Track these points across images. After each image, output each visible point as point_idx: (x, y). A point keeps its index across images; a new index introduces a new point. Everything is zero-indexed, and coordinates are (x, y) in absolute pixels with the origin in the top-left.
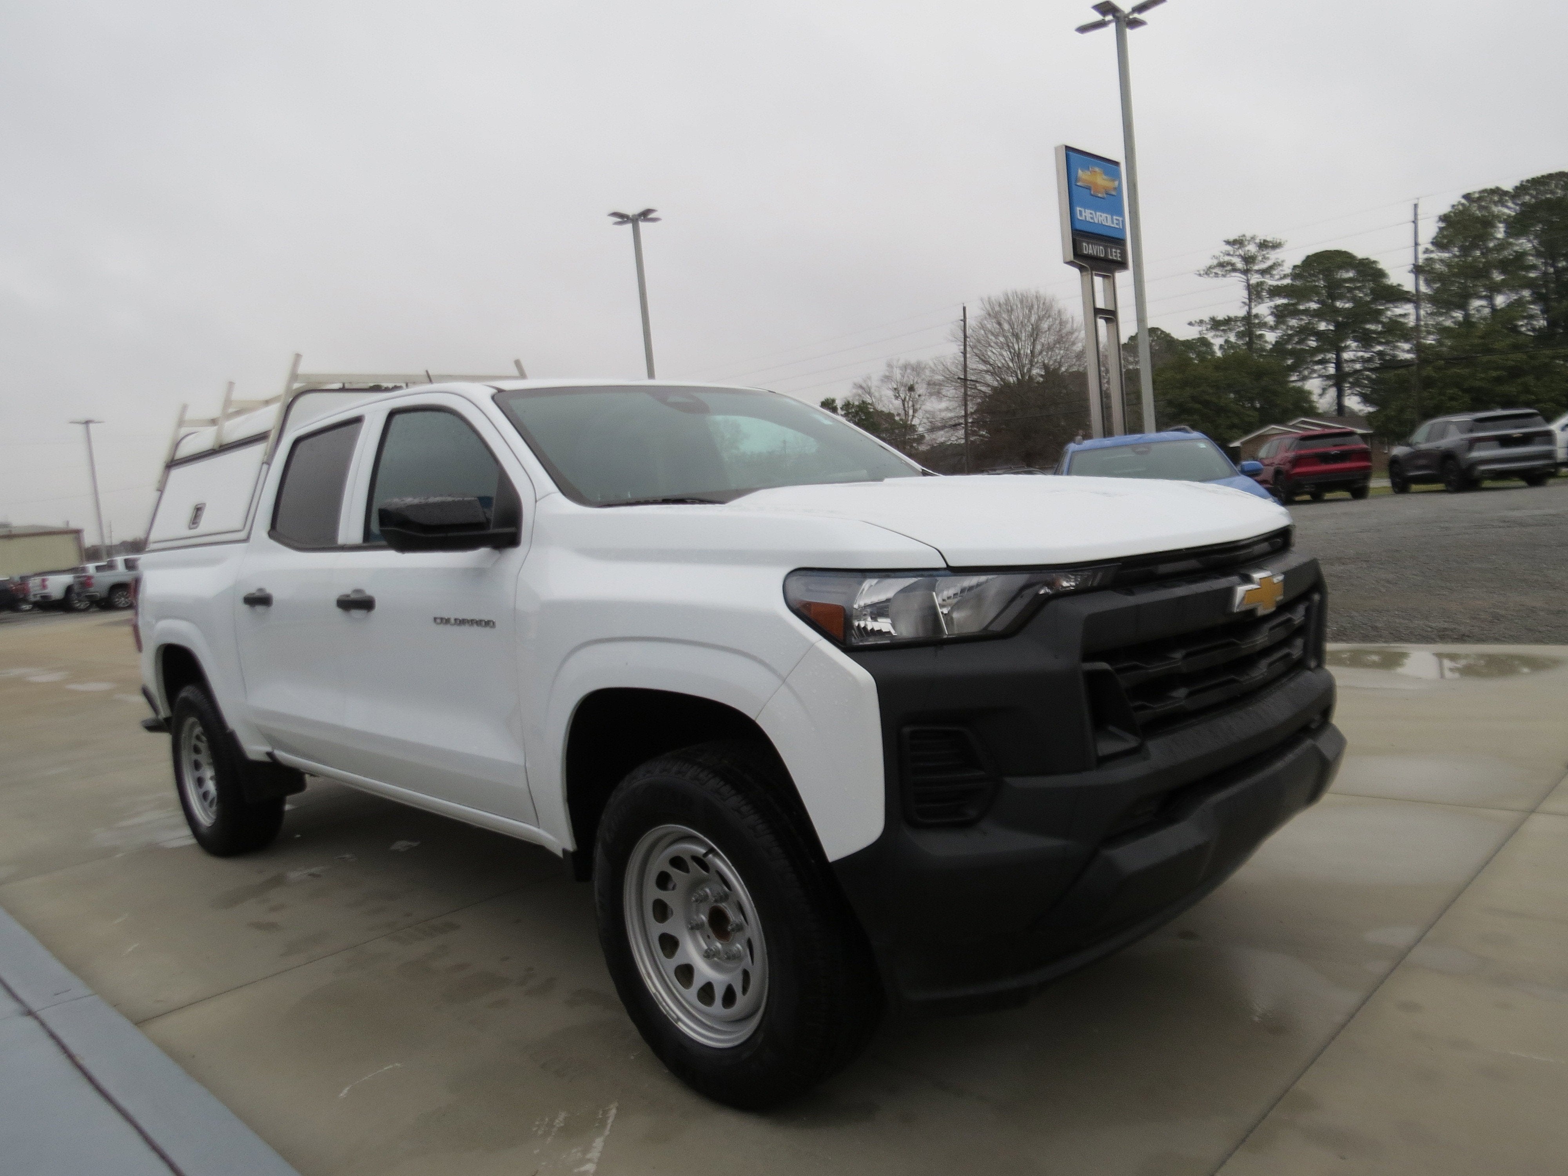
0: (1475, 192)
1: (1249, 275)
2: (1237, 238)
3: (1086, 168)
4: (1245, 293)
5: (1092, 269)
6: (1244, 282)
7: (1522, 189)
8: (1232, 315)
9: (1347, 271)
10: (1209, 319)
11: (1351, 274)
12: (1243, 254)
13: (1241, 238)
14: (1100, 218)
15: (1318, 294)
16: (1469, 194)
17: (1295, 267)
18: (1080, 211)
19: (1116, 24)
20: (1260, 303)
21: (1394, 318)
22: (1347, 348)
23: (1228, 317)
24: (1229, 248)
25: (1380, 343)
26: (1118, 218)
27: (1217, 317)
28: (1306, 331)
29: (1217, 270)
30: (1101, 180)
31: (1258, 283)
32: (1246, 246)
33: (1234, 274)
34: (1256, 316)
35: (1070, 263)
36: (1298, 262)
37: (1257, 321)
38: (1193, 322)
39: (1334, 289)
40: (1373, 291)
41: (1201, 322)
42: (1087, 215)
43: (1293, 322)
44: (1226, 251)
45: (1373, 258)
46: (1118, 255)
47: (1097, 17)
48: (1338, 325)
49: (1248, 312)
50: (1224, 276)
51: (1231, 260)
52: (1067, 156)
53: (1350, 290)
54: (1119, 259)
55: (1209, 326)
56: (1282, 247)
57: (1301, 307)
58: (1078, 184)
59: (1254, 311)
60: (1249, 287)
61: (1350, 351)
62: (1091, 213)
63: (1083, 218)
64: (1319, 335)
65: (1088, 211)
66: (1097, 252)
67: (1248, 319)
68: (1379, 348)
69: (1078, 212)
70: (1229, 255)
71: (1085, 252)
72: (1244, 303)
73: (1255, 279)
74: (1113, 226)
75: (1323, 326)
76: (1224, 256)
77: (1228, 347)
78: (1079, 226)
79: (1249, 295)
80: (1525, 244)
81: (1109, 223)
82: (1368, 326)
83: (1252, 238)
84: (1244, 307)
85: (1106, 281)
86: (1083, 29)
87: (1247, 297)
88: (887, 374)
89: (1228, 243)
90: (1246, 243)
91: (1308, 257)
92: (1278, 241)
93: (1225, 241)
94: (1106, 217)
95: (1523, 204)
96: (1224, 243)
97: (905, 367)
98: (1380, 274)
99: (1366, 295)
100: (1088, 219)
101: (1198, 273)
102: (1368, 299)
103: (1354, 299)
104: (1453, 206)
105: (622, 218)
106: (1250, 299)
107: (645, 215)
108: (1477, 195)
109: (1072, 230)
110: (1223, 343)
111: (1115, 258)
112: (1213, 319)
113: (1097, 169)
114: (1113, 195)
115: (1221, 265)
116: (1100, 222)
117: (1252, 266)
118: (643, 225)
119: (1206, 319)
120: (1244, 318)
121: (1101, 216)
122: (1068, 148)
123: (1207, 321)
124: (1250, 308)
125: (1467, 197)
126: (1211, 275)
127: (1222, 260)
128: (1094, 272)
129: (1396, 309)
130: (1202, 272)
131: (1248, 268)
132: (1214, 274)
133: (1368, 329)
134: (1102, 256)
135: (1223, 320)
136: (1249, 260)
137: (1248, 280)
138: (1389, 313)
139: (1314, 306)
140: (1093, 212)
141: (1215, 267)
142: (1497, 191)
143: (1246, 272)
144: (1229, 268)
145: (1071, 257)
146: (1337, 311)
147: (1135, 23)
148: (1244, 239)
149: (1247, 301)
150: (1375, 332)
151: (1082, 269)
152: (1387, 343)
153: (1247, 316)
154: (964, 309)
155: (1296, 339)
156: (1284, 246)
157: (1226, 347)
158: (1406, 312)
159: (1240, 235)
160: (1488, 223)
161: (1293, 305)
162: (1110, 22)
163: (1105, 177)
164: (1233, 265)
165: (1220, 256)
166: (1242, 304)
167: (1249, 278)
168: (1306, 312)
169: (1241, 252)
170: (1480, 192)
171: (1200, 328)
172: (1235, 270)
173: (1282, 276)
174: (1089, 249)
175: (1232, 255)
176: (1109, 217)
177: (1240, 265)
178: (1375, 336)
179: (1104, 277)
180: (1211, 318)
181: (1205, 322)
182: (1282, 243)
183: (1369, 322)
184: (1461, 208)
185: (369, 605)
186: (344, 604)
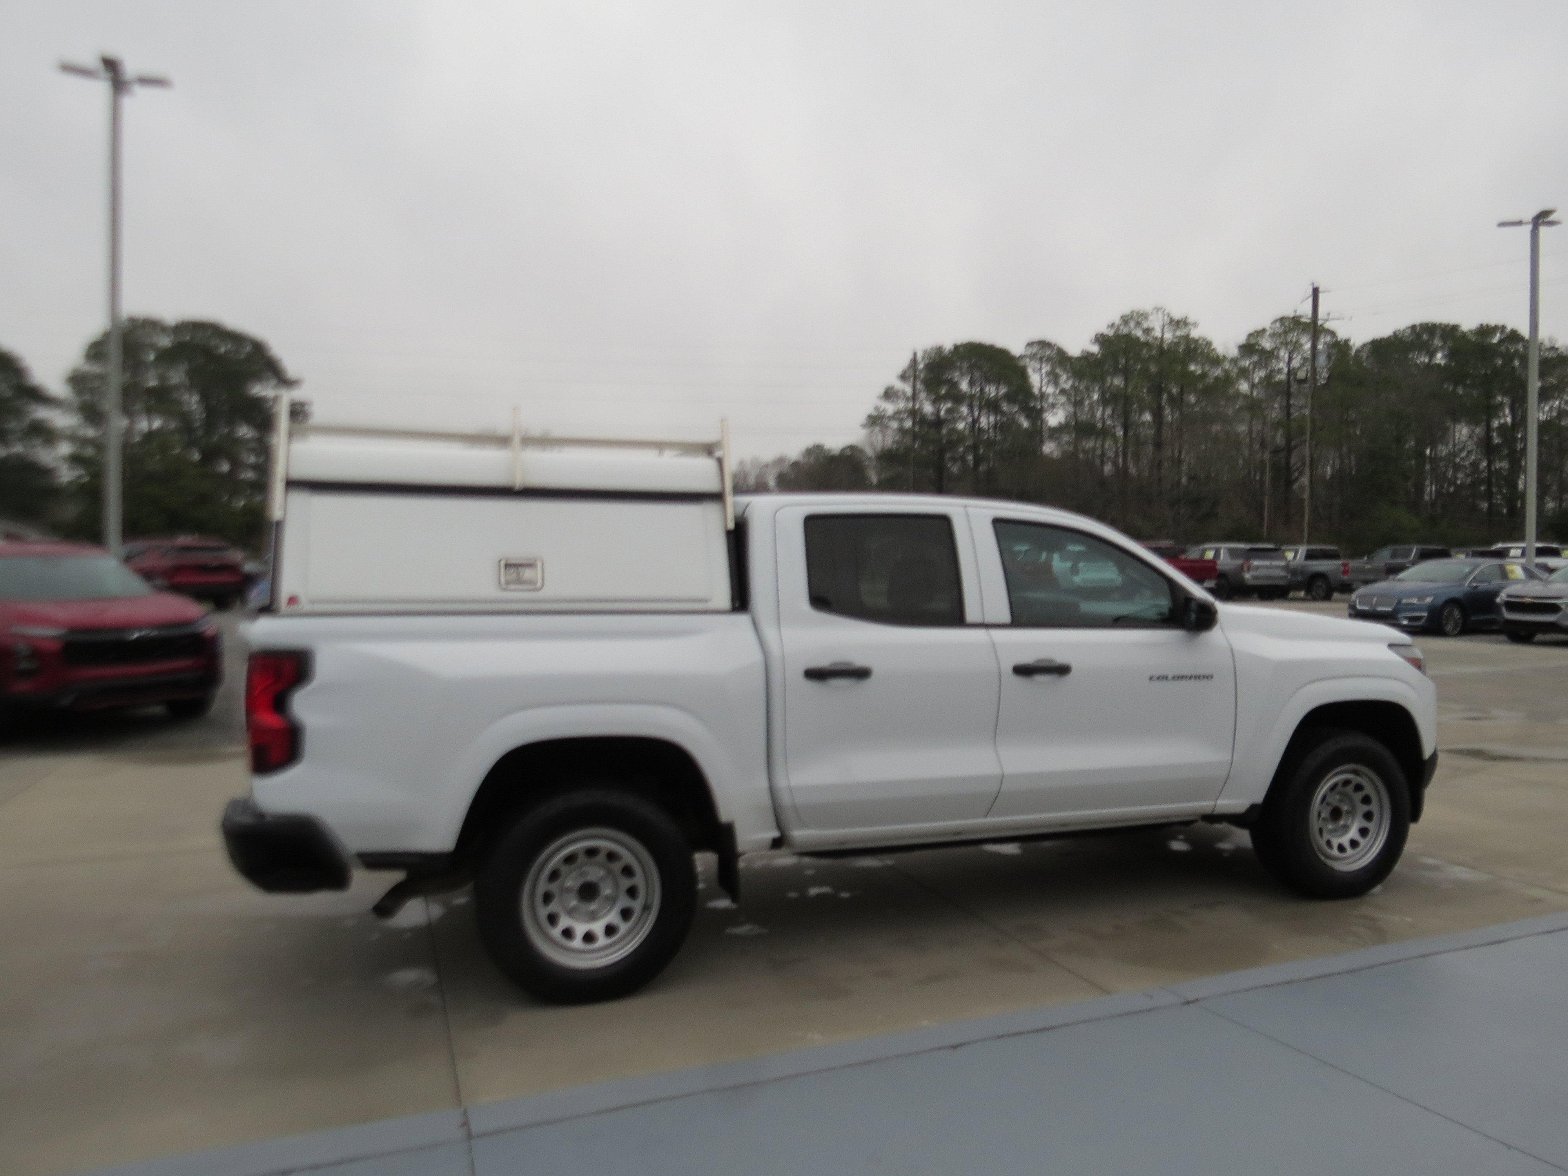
185: (1062, 670)
186: (1023, 671)
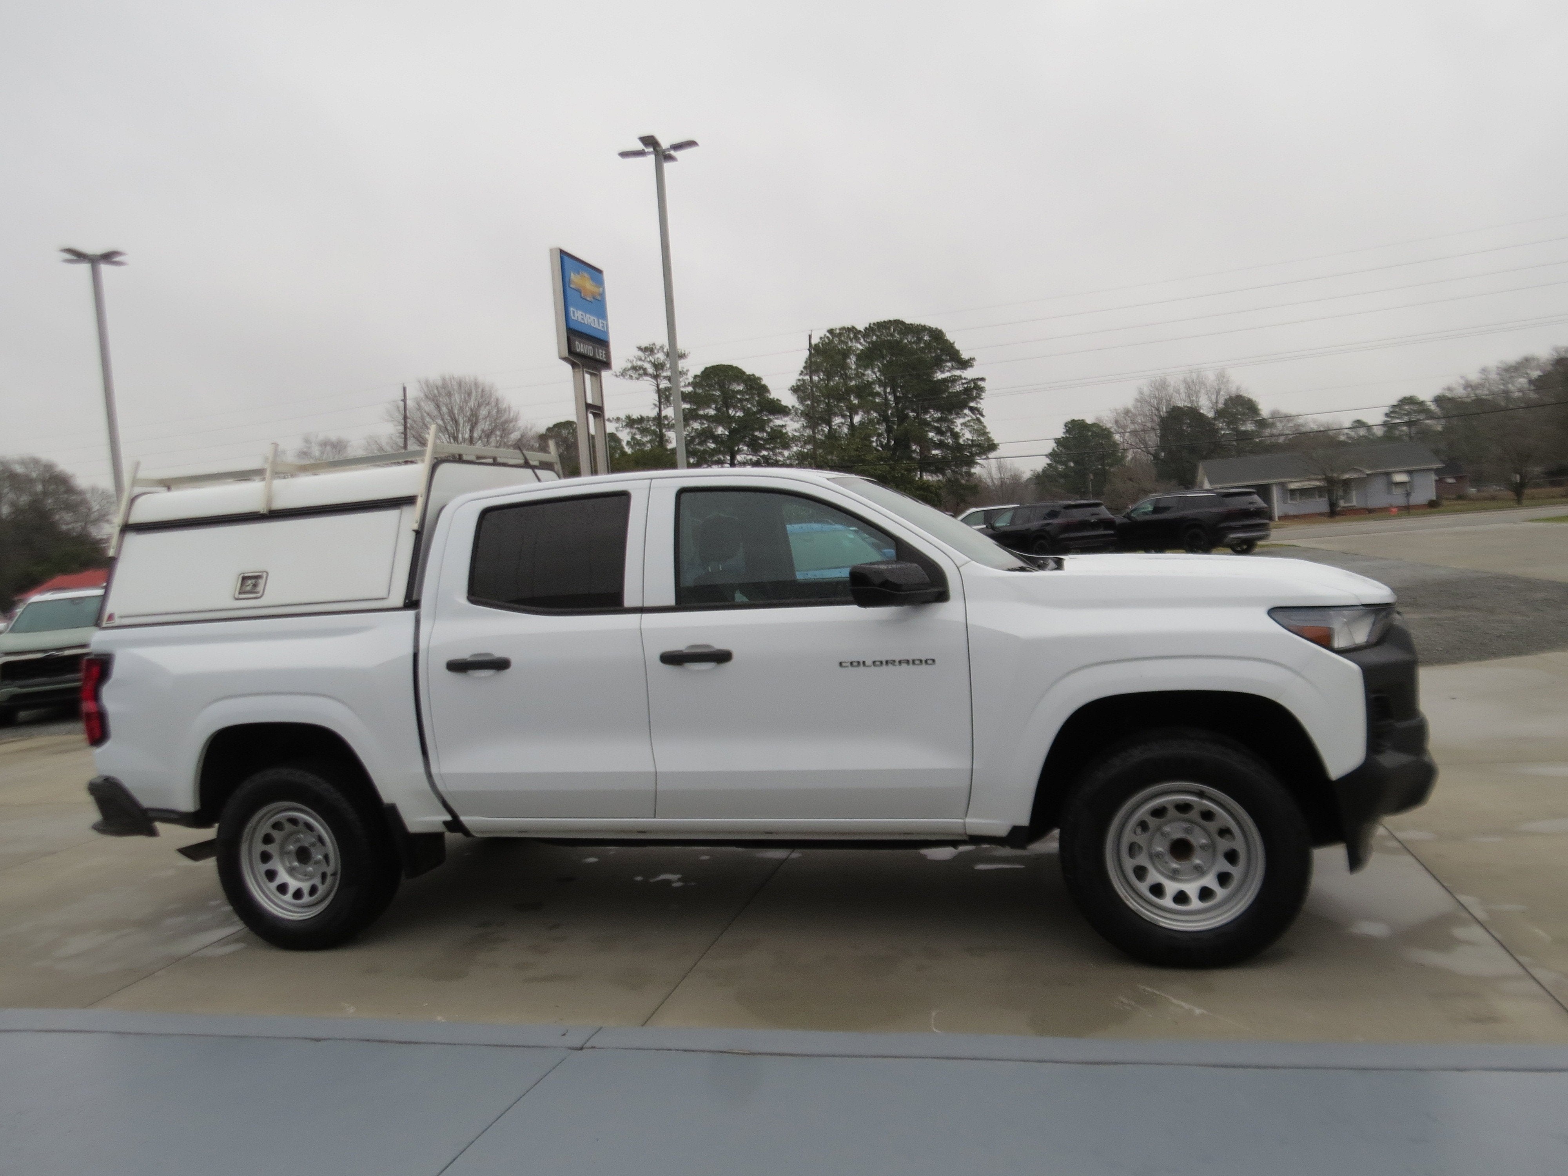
0: (836, 329)
1: (659, 380)
2: (648, 346)
3: (577, 272)
4: (656, 397)
5: (583, 366)
6: (654, 386)
7: (870, 330)
8: (645, 415)
9: (739, 385)
10: (625, 417)
11: (741, 387)
12: (653, 361)
13: (651, 346)
14: (589, 320)
15: (715, 402)
16: (832, 330)
17: (696, 377)
18: (573, 311)
19: (655, 156)
20: (667, 406)
21: (775, 428)
22: (739, 451)
23: (641, 416)
24: (641, 354)
25: (766, 449)
26: (603, 322)
27: (632, 415)
28: (706, 435)
29: (630, 372)
30: (588, 285)
31: (665, 388)
32: (656, 354)
33: (646, 378)
34: (666, 417)
35: (565, 359)
36: (699, 373)
37: (666, 422)
38: (611, 419)
39: (728, 400)
40: (759, 403)
41: (618, 419)
42: (578, 315)
43: (696, 425)
44: (638, 356)
45: (757, 375)
46: (604, 356)
47: (640, 146)
48: (732, 432)
49: (658, 414)
50: (638, 379)
51: (643, 365)
52: (562, 259)
53: (741, 400)
54: (605, 360)
55: (624, 424)
56: (686, 358)
57: (701, 412)
58: (571, 286)
59: (663, 414)
60: (659, 391)
61: (743, 454)
62: (582, 315)
63: (575, 318)
64: (716, 439)
65: (580, 312)
66: (587, 350)
67: (659, 420)
68: (765, 453)
69: (572, 312)
70: (641, 360)
71: (578, 351)
72: (655, 405)
73: (664, 384)
74: (599, 328)
75: (720, 430)
76: (637, 361)
77: (634, 443)
78: (572, 326)
79: (659, 398)
80: (871, 375)
81: (596, 326)
82: (757, 433)
83: (660, 347)
84: (654, 408)
85: (594, 378)
86: (624, 155)
87: (658, 400)
88: (305, 450)
89: (640, 349)
90: (656, 351)
91: (706, 369)
92: (683, 352)
93: (638, 347)
94: (594, 320)
95: (872, 342)
96: (637, 349)
97: (324, 444)
98: (764, 389)
99: (754, 406)
100: (580, 319)
101: (615, 374)
102: (755, 409)
103: (743, 409)
104: (821, 338)
105: (79, 256)
106: (660, 401)
107: (108, 257)
108: (838, 331)
109: (567, 328)
110: (630, 440)
111: (601, 358)
112: (628, 417)
113: (586, 275)
114: (599, 300)
115: (634, 368)
116: (589, 324)
117: (661, 372)
118: (105, 269)
119: (623, 417)
120: (654, 419)
121: (590, 318)
122: (562, 252)
123: (624, 419)
124: (660, 410)
125: (831, 331)
126: (626, 377)
127: (635, 364)
128: (585, 370)
129: (776, 421)
130: (618, 374)
131: (658, 373)
132: (628, 376)
133: (756, 435)
134: (591, 355)
135: (637, 418)
136: (659, 366)
137: (658, 386)
138: (771, 424)
139: (712, 412)
140: (584, 314)
141: (629, 370)
142: (852, 329)
143: (656, 377)
144: (641, 372)
145: (566, 353)
146: (732, 419)
147: (670, 158)
148: (654, 347)
149: (658, 403)
150: (762, 439)
151: (574, 365)
152: (772, 450)
153: (657, 417)
154: (404, 389)
155: (697, 440)
156: (688, 357)
157: (632, 444)
158: (784, 424)
159: (651, 344)
160: (846, 354)
161: (694, 410)
162: (649, 153)
163: (592, 283)
164: (645, 370)
165: (633, 360)
166: (653, 406)
167: (659, 383)
168: (706, 417)
169: (651, 359)
170: (840, 329)
171: (617, 425)
172: (646, 373)
173: (687, 384)
174: (582, 347)
175: (644, 361)
176: (596, 320)
177: (651, 370)
178: (762, 442)
179: (591, 374)
180: (626, 416)
181: (622, 419)
182: (686, 354)
183: (757, 430)
184: (827, 341)
185: (722, 657)
186: (672, 659)
